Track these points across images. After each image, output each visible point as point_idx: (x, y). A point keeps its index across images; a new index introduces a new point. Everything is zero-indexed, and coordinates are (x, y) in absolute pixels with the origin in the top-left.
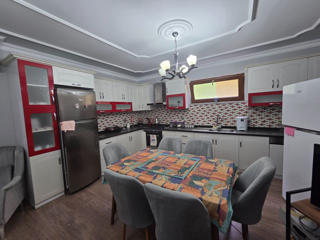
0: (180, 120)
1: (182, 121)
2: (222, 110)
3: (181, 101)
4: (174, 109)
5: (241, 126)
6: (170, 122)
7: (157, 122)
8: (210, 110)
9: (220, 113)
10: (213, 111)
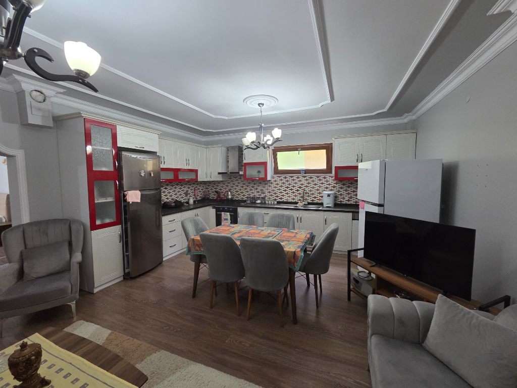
0: (260, 195)
1: (263, 196)
2: (309, 183)
3: (261, 171)
4: (253, 181)
5: (328, 202)
6: (247, 197)
7: (230, 197)
8: (296, 183)
9: (306, 186)
10: (299, 184)
